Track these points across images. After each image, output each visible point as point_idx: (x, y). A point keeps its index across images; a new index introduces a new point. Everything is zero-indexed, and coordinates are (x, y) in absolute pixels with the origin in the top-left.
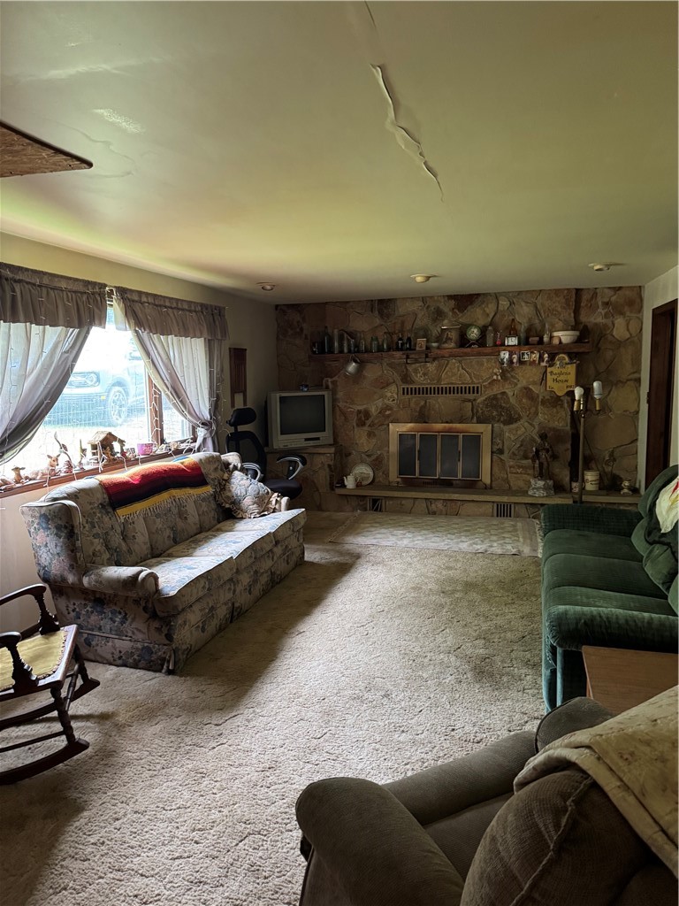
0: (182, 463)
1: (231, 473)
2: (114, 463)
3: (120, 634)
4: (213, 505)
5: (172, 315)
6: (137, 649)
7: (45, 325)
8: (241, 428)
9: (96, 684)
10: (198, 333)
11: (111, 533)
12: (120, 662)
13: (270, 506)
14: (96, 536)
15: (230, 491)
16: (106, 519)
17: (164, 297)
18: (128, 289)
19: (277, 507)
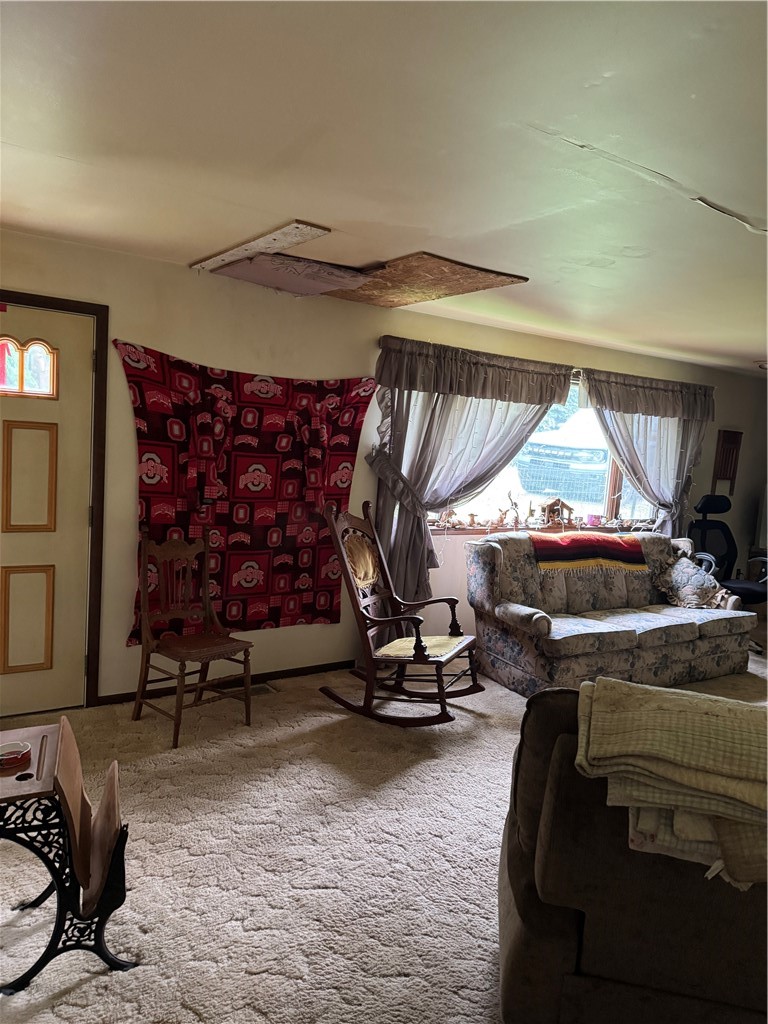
0: (620, 538)
1: (678, 558)
2: (557, 528)
3: (516, 663)
4: (648, 586)
5: (641, 395)
6: (526, 679)
7: (509, 400)
8: (711, 517)
9: (482, 689)
10: (670, 412)
11: (530, 581)
12: (512, 687)
13: (714, 601)
14: (516, 579)
15: (670, 576)
16: (528, 568)
17: (638, 377)
18: (595, 371)
19: (722, 604)
